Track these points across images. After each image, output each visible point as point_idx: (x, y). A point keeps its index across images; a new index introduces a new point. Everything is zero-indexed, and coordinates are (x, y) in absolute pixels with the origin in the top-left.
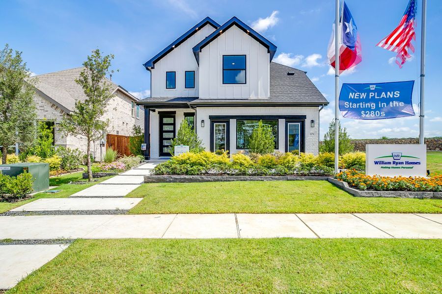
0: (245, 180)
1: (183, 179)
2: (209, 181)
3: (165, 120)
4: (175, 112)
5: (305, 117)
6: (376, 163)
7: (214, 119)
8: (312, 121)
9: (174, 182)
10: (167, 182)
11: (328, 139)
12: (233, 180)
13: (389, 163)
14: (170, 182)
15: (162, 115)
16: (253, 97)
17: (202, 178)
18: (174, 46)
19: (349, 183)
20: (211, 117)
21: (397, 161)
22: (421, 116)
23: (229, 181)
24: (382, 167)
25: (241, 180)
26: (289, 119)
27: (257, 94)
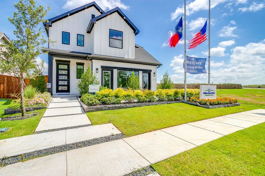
0: (149, 105)
1: (114, 107)
2: (130, 107)
3: (61, 67)
4: (69, 62)
5: (151, 71)
6: (204, 93)
7: (104, 68)
8: (154, 73)
9: (108, 109)
10: (103, 110)
11: (163, 82)
12: (143, 106)
13: (207, 93)
14: (105, 110)
15: (59, 63)
16: (126, 57)
17: (126, 106)
18: (69, 15)
19: (199, 103)
20: (102, 67)
21: (209, 92)
22: (209, 74)
23: (141, 106)
24: (206, 95)
25: (147, 105)
26: (144, 71)
27: (128, 56)
